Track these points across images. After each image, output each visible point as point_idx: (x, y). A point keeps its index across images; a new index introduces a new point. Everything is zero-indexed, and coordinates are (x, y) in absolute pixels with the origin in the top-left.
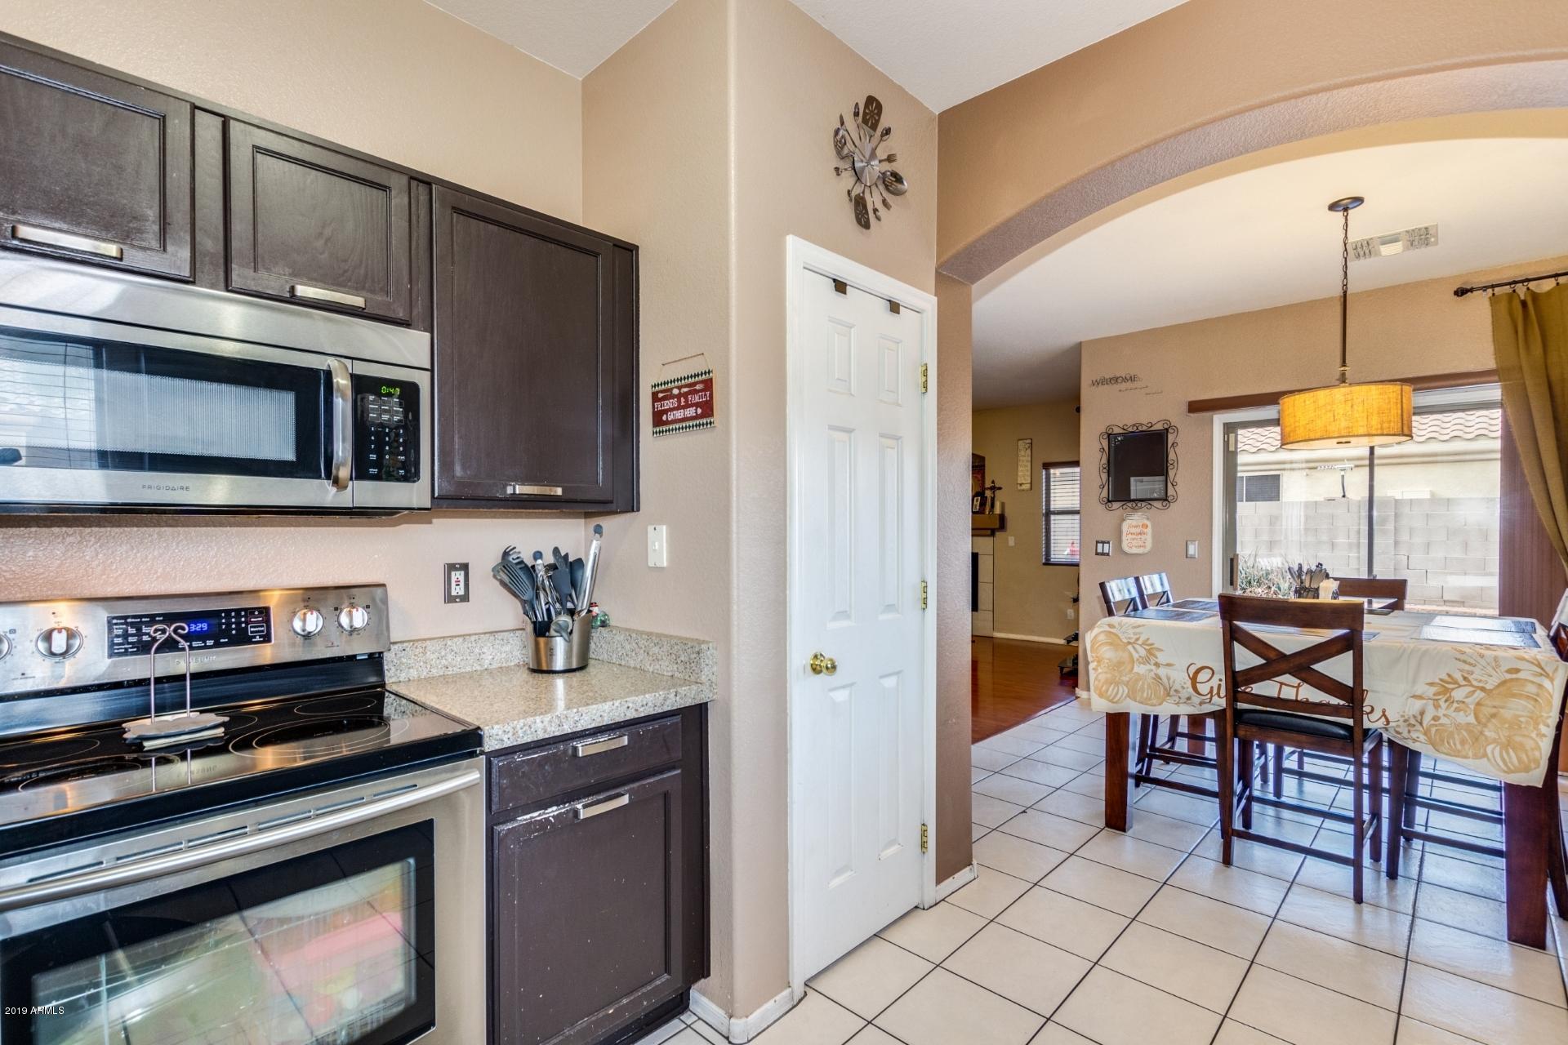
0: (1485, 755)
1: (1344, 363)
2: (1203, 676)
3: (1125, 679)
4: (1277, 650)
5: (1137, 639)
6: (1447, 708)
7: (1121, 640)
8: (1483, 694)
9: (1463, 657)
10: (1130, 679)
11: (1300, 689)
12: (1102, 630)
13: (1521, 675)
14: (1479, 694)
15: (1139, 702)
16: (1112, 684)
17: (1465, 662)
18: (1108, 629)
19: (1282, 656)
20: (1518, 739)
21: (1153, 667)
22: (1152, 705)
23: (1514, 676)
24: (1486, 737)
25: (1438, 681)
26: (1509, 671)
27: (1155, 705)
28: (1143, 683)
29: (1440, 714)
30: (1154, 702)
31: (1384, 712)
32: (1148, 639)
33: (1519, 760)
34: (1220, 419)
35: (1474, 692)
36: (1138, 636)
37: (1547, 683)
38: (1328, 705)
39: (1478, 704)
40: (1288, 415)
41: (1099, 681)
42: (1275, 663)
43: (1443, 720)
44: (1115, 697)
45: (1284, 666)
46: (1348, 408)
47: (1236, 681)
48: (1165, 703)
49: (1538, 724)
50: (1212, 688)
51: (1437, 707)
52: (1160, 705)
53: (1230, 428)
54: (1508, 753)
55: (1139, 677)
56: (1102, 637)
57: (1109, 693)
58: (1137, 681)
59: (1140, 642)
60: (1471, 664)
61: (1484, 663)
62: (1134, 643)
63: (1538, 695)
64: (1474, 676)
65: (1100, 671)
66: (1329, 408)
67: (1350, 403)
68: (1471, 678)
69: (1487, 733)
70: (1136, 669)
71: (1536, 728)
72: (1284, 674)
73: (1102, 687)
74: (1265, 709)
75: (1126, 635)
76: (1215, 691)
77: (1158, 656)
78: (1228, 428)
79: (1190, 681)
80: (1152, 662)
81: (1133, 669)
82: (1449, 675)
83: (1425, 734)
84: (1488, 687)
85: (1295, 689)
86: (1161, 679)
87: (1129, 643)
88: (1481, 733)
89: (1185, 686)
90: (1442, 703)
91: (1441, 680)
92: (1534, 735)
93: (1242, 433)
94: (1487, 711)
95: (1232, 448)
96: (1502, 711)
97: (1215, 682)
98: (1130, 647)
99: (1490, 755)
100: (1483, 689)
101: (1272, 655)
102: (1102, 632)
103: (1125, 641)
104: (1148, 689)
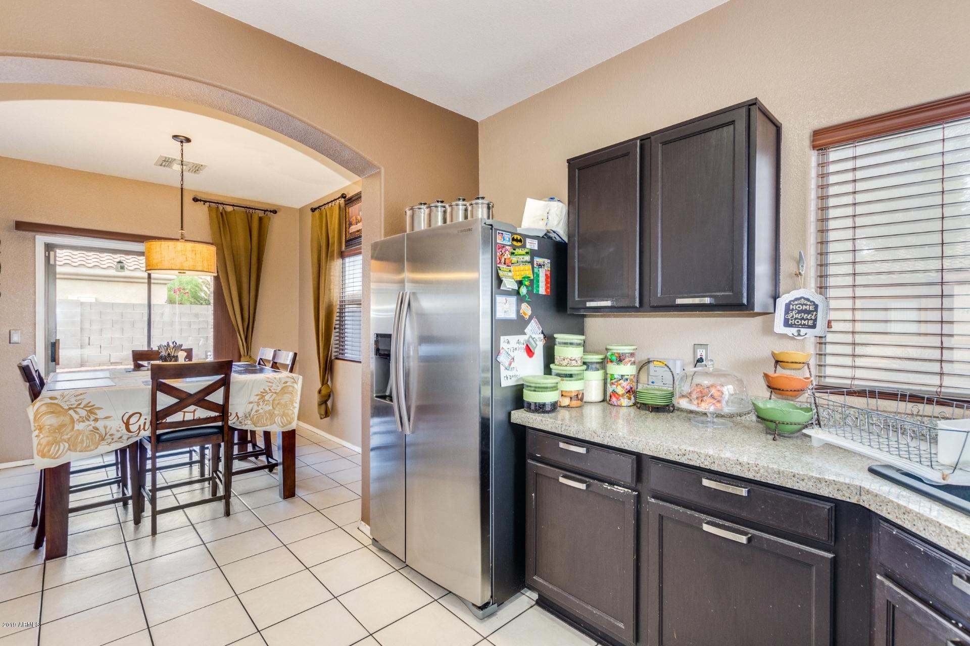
0: (275, 422)
1: (182, 228)
2: (132, 420)
3: (66, 437)
4: (186, 392)
5: (79, 404)
6: (263, 405)
7: (62, 407)
8: (276, 395)
9: (269, 380)
10: (71, 436)
11: (195, 412)
12: (42, 403)
13: (288, 384)
14: (275, 395)
15: (80, 452)
16: (53, 444)
17: (270, 382)
18: (49, 401)
19: (190, 395)
20: (286, 411)
21: (92, 423)
22: (90, 451)
23: (286, 385)
24: (275, 414)
25: (260, 393)
26: (284, 383)
27: (93, 450)
28: (83, 437)
29: (260, 409)
30: (92, 448)
31: (237, 413)
32: (89, 403)
33: (287, 420)
34: (42, 239)
35: (272, 395)
36: (80, 402)
37: (295, 386)
38: (211, 418)
39: (274, 400)
40: (156, 252)
41: (41, 445)
42: (184, 400)
43: (261, 411)
44: (55, 455)
45: (190, 401)
46: (194, 255)
47: (158, 417)
48: (99, 446)
49: (293, 403)
50: (140, 426)
51: (258, 405)
52: (96, 448)
53: (49, 247)
54: (283, 418)
55: (79, 432)
56: (43, 409)
57: (51, 452)
58: (77, 436)
59: (82, 406)
60: (271, 383)
61: (276, 381)
62: (76, 408)
63: (293, 391)
64: (273, 388)
65: (42, 436)
66: (183, 253)
67: (194, 252)
68: (271, 389)
69: (275, 412)
70: (77, 427)
71: (292, 405)
72: (191, 405)
73: (44, 448)
74: (175, 429)
75: (68, 403)
76: (142, 427)
77: (98, 413)
78: (48, 247)
79: (124, 425)
80: (92, 418)
81: (73, 427)
82: (264, 389)
83: (251, 420)
84: (277, 391)
85: (193, 414)
86: (98, 429)
87: (70, 409)
88: (273, 412)
89: (120, 429)
90: (261, 403)
91: (261, 392)
92: (292, 408)
93: (59, 252)
94: (276, 402)
95: (52, 262)
96: (281, 401)
97: (141, 422)
98: (71, 412)
99: (277, 422)
100: (275, 393)
101: (184, 396)
102: (42, 405)
103: (66, 407)
104: (86, 439)
